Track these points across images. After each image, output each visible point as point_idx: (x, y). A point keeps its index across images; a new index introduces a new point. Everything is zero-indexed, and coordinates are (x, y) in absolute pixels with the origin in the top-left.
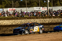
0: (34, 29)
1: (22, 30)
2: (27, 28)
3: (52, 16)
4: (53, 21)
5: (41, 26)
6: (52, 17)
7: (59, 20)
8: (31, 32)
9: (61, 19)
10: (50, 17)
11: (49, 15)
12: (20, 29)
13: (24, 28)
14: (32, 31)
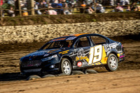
0: (88, 56)
1: (50, 58)
2: (66, 52)
3: (47, 13)
4: (50, 35)
5: (114, 45)
6: (46, 20)
7: (73, 31)
8: (79, 64)
9: (78, 24)
10: (39, 20)
11: (36, 12)
12: (41, 57)
13: (57, 53)
14: (82, 61)
